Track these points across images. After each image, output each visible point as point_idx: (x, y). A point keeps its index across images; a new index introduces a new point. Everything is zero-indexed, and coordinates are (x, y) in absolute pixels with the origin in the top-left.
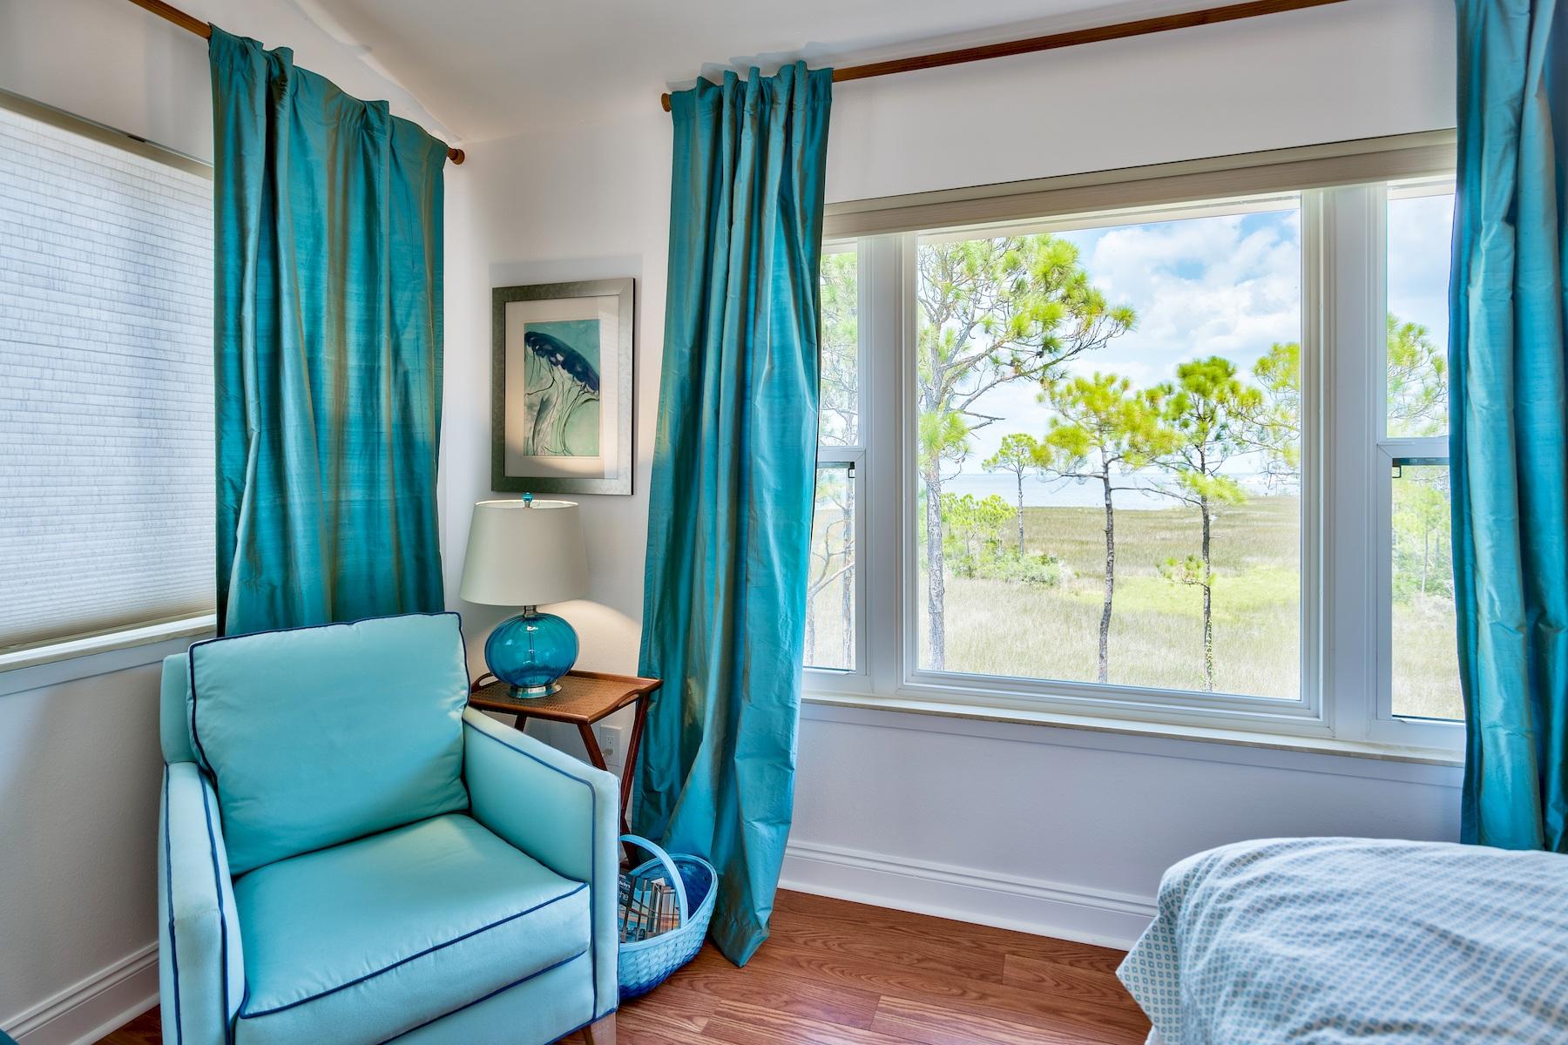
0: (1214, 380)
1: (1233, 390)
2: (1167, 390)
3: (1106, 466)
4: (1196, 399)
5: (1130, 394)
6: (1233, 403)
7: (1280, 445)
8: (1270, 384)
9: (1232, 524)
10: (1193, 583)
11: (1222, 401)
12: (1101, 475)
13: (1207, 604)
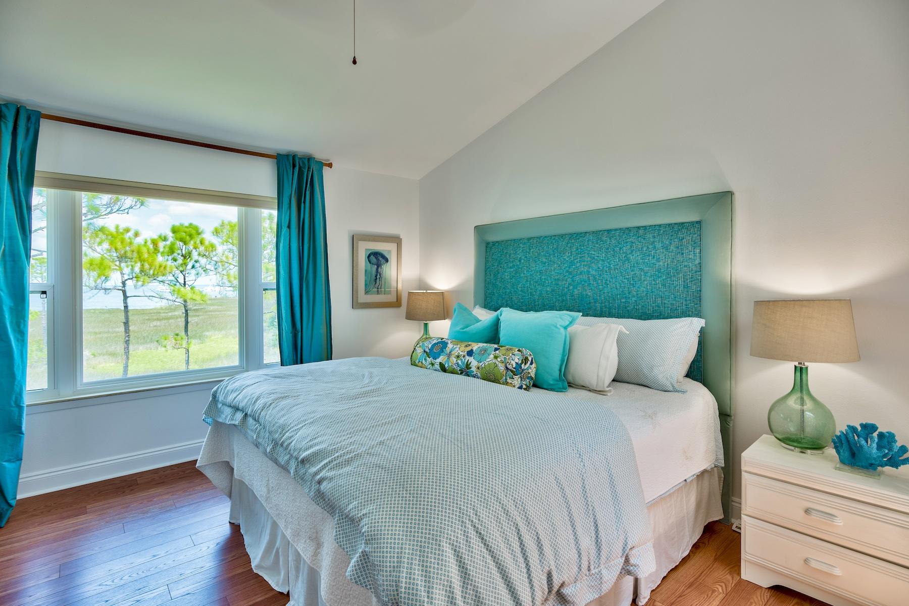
0: (191, 236)
1: (202, 243)
2: (163, 239)
3: (124, 283)
4: (181, 245)
5: (139, 240)
6: (202, 249)
7: (225, 272)
8: (220, 240)
9: (197, 314)
10: (179, 348)
11: (195, 248)
12: (121, 288)
13: (187, 359)
